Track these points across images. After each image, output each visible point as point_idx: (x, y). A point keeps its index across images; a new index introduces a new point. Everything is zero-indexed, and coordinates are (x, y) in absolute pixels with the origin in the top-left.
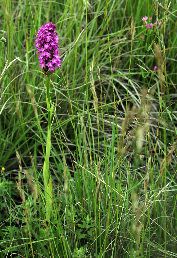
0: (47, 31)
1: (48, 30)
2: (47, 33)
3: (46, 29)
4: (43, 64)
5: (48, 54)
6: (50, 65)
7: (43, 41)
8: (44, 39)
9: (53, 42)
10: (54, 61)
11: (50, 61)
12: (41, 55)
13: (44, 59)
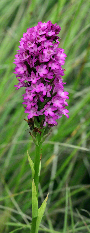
0: (42, 39)
1: (45, 36)
2: (43, 42)
3: (40, 34)
4: (32, 111)
5: (44, 89)
6: (49, 111)
7: (34, 60)
8: (37, 57)
9: (54, 62)
10: (57, 103)
11: (49, 103)
12: (29, 91)
13: (36, 100)
